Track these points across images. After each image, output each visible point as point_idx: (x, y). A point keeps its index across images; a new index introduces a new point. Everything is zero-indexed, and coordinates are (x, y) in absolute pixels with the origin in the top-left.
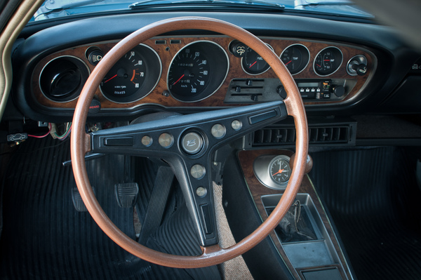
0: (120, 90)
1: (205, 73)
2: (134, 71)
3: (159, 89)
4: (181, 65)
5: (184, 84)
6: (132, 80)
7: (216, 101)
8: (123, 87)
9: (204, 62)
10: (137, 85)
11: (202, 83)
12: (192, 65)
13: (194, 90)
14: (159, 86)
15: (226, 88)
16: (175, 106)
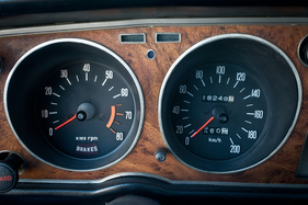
0: (87, 144)
1: (258, 114)
2: (113, 108)
3: (148, 145)
4: (209, 98)
5: (216, 135)
6: (109, 125)
7: (278, 172)
8: (92, 139)
9: (256, 93)
10: (119, 136)
11: (252, 135)
12: (231, 99)
13: (236, 149)
14: (146, 139)
15: (297, 147)
16: (190, 179)
